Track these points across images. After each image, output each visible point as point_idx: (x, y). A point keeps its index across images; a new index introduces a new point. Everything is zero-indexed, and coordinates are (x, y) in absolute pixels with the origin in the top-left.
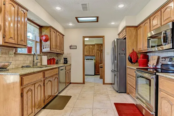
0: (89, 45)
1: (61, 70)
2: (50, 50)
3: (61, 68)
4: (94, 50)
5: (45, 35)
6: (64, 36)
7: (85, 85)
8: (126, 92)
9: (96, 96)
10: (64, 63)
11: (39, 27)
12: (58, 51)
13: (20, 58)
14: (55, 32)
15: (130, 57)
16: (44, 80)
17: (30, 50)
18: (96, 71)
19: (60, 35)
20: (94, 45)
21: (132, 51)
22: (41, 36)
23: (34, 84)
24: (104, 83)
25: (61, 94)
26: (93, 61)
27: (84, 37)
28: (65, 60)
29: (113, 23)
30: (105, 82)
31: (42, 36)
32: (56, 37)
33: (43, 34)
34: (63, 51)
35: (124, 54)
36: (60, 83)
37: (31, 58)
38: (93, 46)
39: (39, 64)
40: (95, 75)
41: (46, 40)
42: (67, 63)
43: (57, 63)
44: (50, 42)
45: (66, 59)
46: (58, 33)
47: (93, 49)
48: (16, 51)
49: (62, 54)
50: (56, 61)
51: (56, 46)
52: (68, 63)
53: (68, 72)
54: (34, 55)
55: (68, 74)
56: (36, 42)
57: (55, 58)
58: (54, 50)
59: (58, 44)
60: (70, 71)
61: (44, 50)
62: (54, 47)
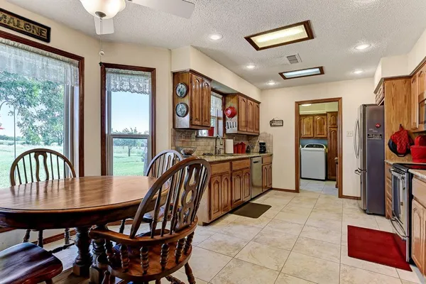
0: (313, 116)
1: (255, 162)
2: (238, 130)
3: (254, 160)
4: (325, 126)
5: (230, 107)
6: (259, 103)
7: (299, 194)
8: (384, 215)
9: (315, 212)
10: (260, 152)
11: (221, 96)
12: (250, 131)
13: (202, 142)
14: (245, 99)
15: (393, 142)
16: (231, 174)
17: (211, 131)
18: (329, 173)
19: (252, 103)
20: (325, 115)
21: (398, 130)
22: (224, 109)
23: (221, 176)
24: (341, 196)
25: (254, 202)
26: (321, 149)
27: (298, 104)
28: (261, 147)
29: (358, 72)
30: (344, 194)
31: (227, 109)
32: (247, 108)
33: (228, 106)
34: (258, 130)
35: (381, 135)
36: (253, 186)
37: (212, 142)
38: (324, 117)
39: (222, 152)
40: (327, 179)
41: (232, 116)
42: (264, 152)
43: (248, 152)
44: (238, 118)
45: (264, 144)
46: (249, 101)
47: (321, 125)
48: (198, 134)
49: (257, 136)
50: (246, 147)
51: (247, 122)
52: (268, 151)
53: (268, 167)
54: (217, 138)
55: (267, 171)
56: (218, 118)
57: (245, 142)
58: (244, 131)
59: (250, 119)
60: (271, 168)
61: (228, 131)
62: (243, 124)
